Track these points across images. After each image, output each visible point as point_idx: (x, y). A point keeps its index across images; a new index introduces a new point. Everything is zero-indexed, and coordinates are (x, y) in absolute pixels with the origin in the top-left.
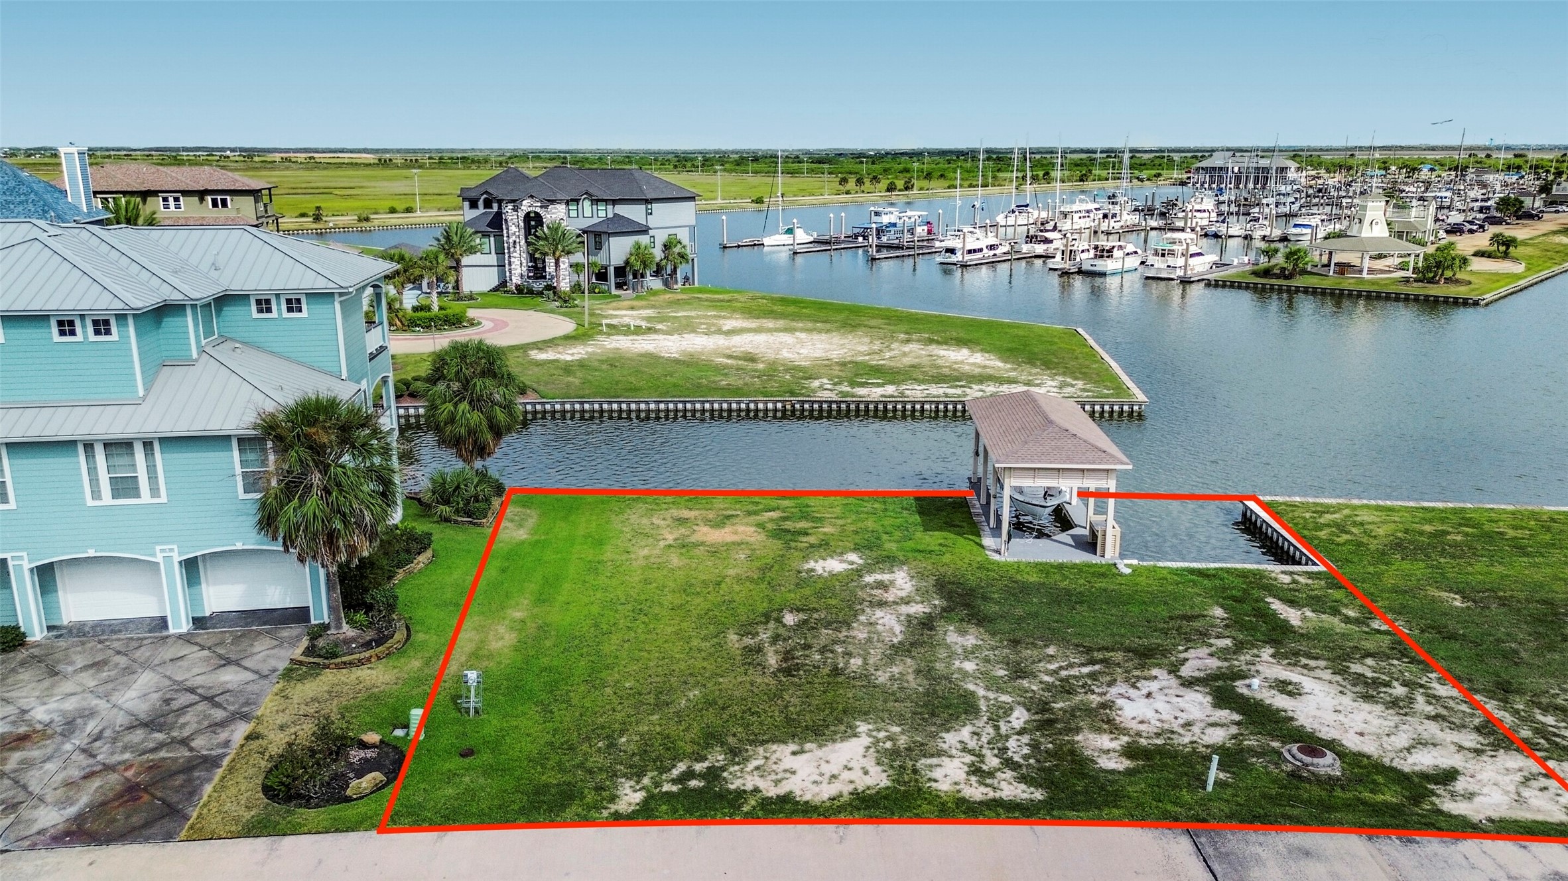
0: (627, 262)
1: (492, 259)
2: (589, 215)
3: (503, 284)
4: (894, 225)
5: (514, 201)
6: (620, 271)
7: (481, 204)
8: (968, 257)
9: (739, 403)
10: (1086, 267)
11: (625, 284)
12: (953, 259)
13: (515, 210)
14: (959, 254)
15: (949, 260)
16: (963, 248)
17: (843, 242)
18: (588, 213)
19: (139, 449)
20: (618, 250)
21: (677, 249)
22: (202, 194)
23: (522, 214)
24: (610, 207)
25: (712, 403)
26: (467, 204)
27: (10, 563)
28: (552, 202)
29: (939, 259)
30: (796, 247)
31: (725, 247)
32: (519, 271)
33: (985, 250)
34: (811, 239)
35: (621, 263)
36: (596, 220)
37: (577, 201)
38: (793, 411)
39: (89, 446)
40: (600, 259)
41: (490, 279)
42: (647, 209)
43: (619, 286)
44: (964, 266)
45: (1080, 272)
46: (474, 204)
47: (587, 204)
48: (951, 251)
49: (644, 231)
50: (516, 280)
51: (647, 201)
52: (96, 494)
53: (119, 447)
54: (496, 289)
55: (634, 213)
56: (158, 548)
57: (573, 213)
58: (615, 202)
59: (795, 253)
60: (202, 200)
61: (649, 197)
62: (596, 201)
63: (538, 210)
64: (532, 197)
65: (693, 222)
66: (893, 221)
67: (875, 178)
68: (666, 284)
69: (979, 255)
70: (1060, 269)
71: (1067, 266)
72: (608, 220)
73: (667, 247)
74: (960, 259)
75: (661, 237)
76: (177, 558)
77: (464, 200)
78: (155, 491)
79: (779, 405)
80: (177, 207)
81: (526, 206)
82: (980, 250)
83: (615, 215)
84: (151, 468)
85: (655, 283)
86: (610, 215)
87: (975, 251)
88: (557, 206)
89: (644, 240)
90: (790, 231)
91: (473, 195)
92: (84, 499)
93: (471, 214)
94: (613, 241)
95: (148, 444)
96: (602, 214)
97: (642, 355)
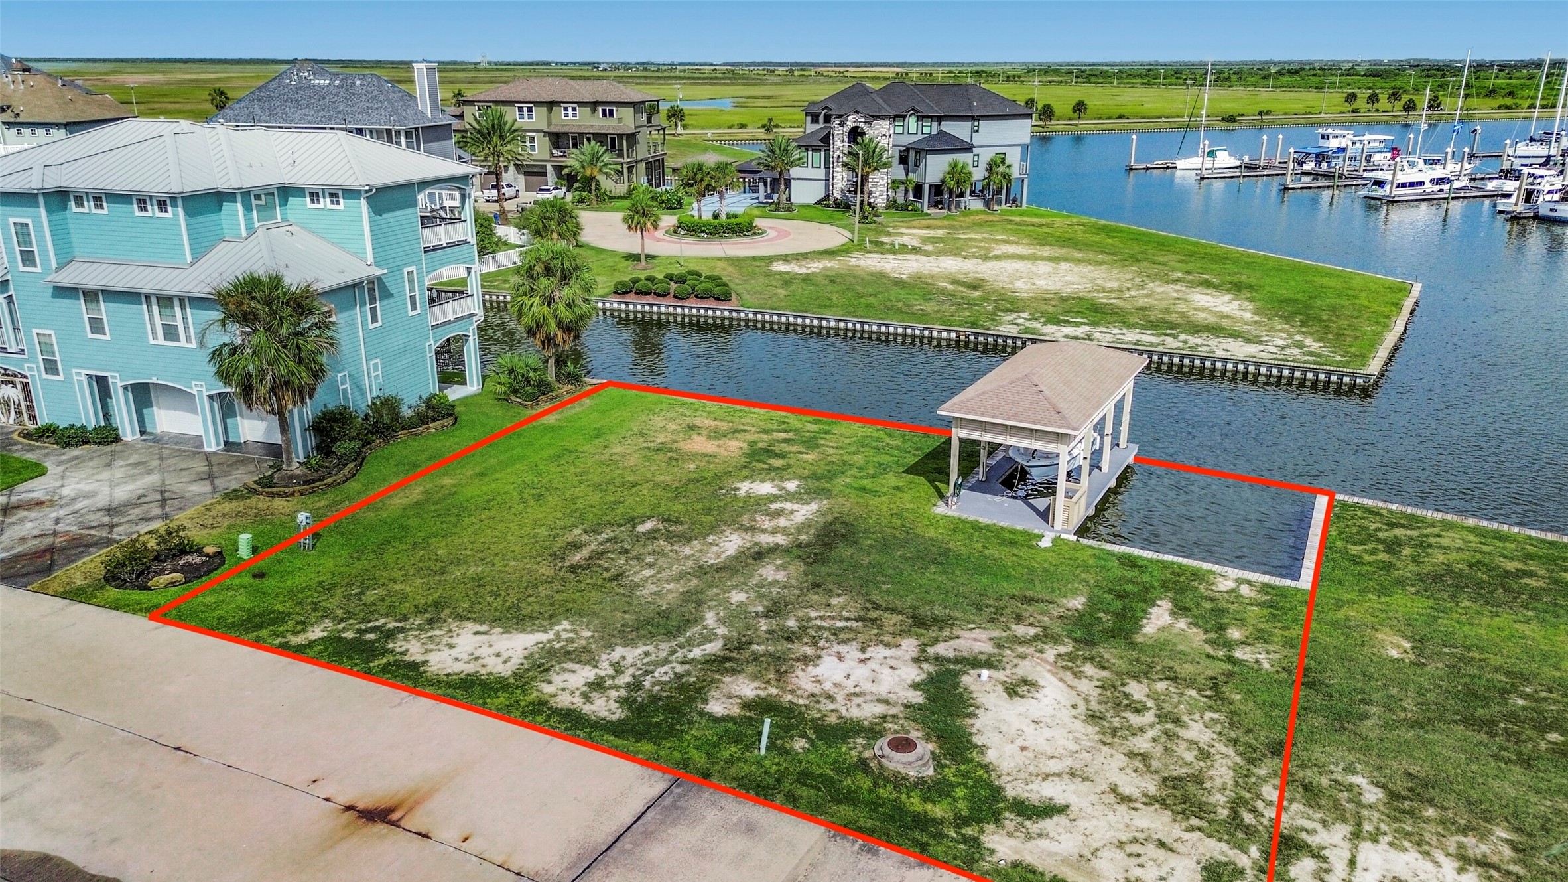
0: (943, 181)
1: (821, 173)
2: (914, 131)
3: (827, 198)
4: (1343, 150)
5: (840, 116)
6: (937, 190)
7: (821, 118)
8: (1396, 192)
9: (914, 329)
10: (1545, 211)
11: (941, 202)
12: (1380, 192)
13: (841, 125)
14: (1387, 188)
15: (1374, 194)
16: (1392, 182)
17: (1275, 168)
18: (913, 129)
19: (176, 302)
20: (935, 168)
21: (1002, 169)
22: (594, 105)
23: (846, 129)
24: (935, 124)
25: (888, 326)
26: (809, 118)
27: (111, 380)
28: (875, 117)
29: (1363, 192)
30: (1204, 172)
31: (1131, 169)
32: (840, 185)
33: (1428, 185)
34: (1238, 163)
35: (937, 181)
36: (920, 137)
37: (904, 117)
38: (967, 343)
39: (147, 297)
40: (916, 177)
41: (817, 192)
42: (973, 126)
43: (935, 205)
44: (1391, 202)
45: (1536, 218)
46: (815, 119)
47: (913, 120)
48: (1380, 183)
49: (968, 148)
50: (837, 194)
51: (973, 118)
52: (155, 336)
53: (165, 301)
54: (818, 203)
55: (959, 130)
56: (194, 383)
57: (899, 130)
58: (940, 119)
59: (1202, 178)
60: (594, 111)
61: (976, 114)
62: (921, 118)
63: (862, 125)
64: (857, 112)
65: (1028, 141)
66: (1343, 145)
67: (1394, 94)
68: (987, 204)
69: (1419, 190)
70: (1509, 213)
71: (1521, 208)
72: (931, 137)
73: (991, 167)
74: (1387, 193)
75: (986, 156)
76: (205, 393)
77: (807, 114)
78: (188, 338)
79: (953, 335)
80: (530, 117)
81: (851, 121)
82: (1421, 184)
83: (940, 132)
84: (185, 318)
85: (975, 204)
86: (934, 132)
87: (1412, 184)
88: (881, 122)
89: (964, 158)
90: (1211, 154)
91: (814, 109)
92: (147, 338)
93: (811, 128)
94: (931, 159)
95: (182, 300)
96: (926, 130)
97: (871, 274)
